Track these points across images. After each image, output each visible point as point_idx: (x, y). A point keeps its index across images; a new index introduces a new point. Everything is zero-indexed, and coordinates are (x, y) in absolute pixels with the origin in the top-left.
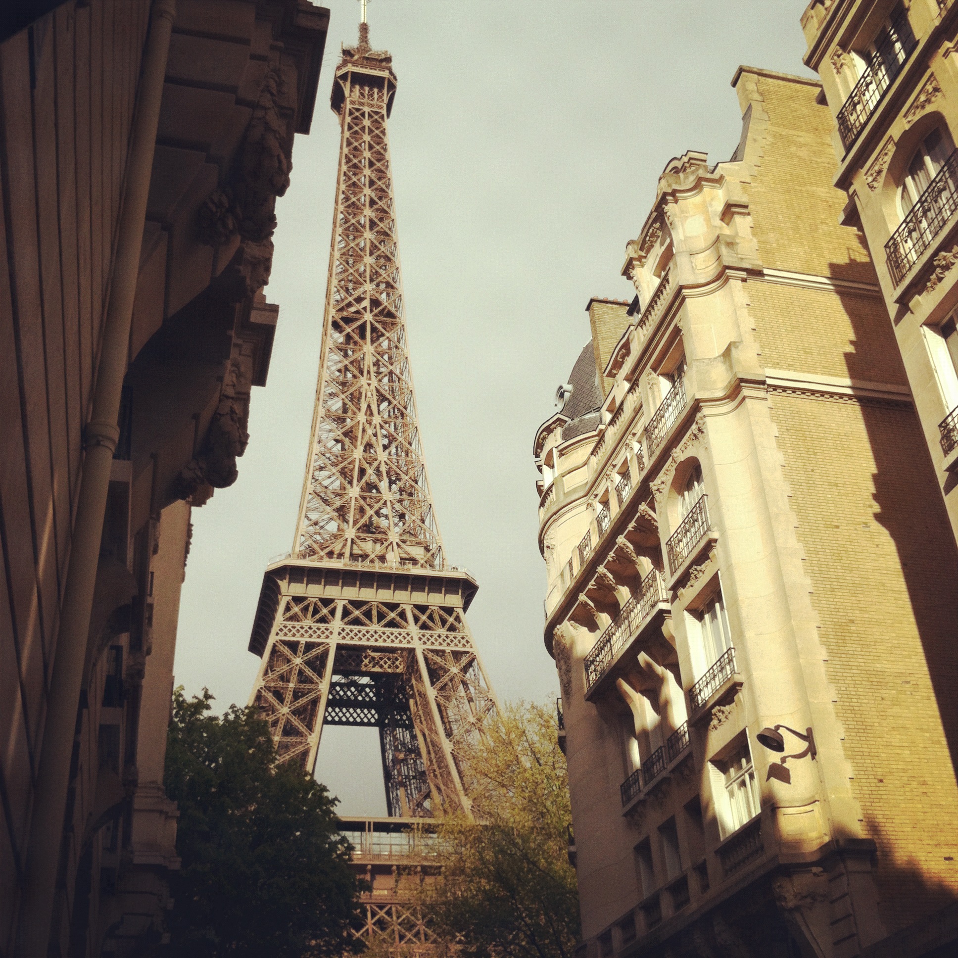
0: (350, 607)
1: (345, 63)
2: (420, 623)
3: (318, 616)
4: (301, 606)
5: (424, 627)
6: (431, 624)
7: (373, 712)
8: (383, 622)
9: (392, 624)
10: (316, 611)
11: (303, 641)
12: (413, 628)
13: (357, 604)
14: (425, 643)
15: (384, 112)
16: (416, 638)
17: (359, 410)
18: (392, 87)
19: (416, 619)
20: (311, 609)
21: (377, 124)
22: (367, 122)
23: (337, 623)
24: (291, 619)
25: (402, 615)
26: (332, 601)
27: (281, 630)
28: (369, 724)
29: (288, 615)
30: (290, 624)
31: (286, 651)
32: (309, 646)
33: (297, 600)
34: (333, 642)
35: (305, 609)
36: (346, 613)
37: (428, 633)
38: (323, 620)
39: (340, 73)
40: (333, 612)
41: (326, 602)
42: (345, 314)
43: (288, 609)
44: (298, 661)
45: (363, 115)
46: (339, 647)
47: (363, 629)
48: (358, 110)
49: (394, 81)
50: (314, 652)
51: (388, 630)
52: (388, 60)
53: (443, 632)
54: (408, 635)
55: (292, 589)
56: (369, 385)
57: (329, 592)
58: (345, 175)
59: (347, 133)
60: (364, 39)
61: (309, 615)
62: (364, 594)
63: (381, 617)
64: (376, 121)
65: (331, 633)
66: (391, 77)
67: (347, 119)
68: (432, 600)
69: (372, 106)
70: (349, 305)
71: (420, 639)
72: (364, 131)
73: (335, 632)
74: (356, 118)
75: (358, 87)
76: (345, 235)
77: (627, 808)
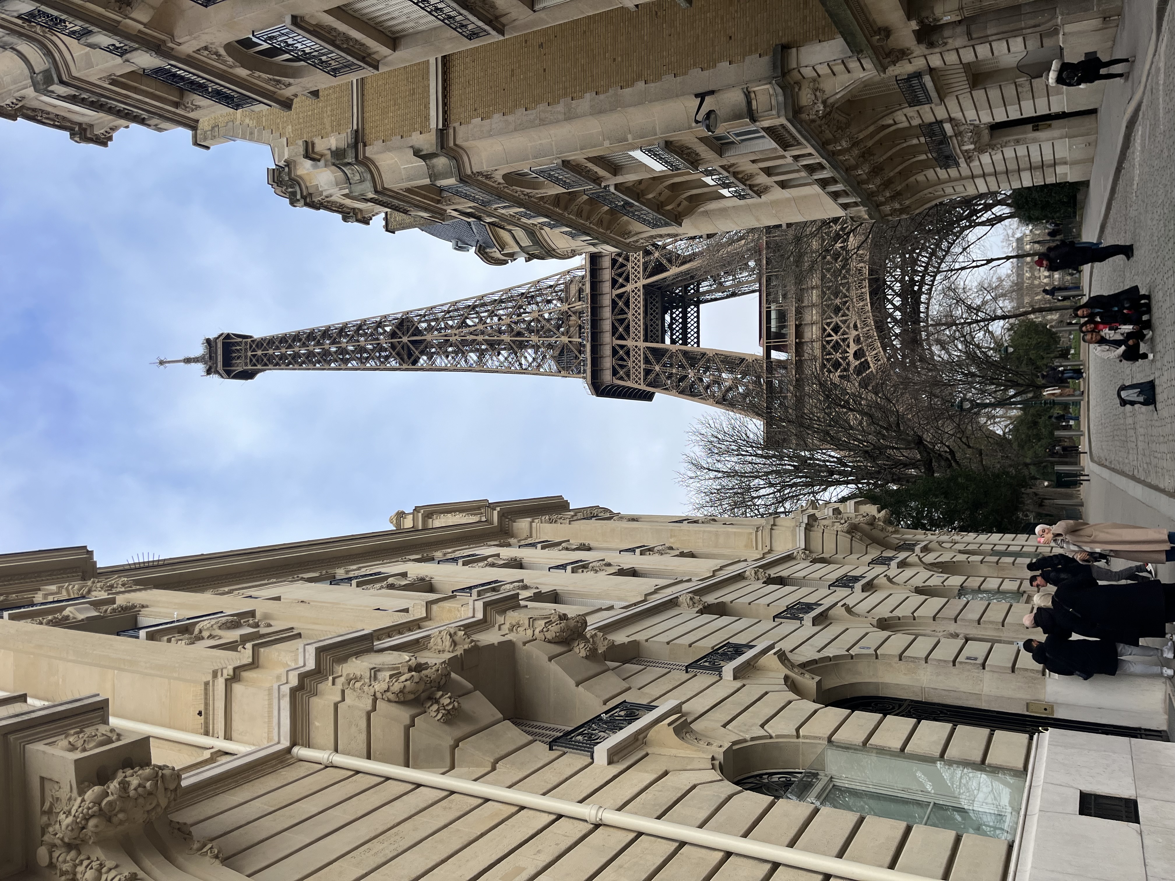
0: (616, 335)
1: (217, 372)
2: (625, 284)
3: (625, 357)
4: (619, 369)
5: (627, 279)
6: (625, 275)
7: (689, 310)
8: (627, 310)
9: (627, 303)
10: (622, 359)
11: (643, 366)
12: (629, 287)
13: (614, 330)
14: (639, 279)
15: (249, 340)
16: (637, 285)
17: (474, 340)
18: (228, 336)
19: (623, 286)
20: (620, 362)
21: (259, 345)
22: (259, 353)
23: (629, 343)
24: (628, 376)
25: (620, 296)
26: (613, 348)
27: (636, 382)
28: (698, 312)
29: (626, 378)
30: (632, 376)
31: (651, 377)
32: (647, 361)
33: (615, 373)
34: (642, 344)
35: (622, 367)
36: (621, 337)
37: (631, 276)
38: (628, 353)
39: (225, 375)
40: (622, 347)
41: (615, 352)
42: (406, 357)
43: (621, 378)
44: (657, 368)
45: (254, 356)
46: (645, 340)
47: (632, 324)
48: (251, 360)
49: (224, 336)
50: (651, 357)
51: (632, 306)
52: (208, 341)
53: (630, 265)
54: (633, 291)
55: (607, 377)
56: (455, 335)
57: (607, 351)
58: (301, 365)
59: (270, 366)
60: (196, 360)
61: (625, 363)
62: (607, 325)
63: (622, 312)
64: (257, 346)
65: (636, 347)
66: (222, 338)
67: (259, 367)
68: (607, 275)
69: (246, 349)
70: (398, 354)
71: (636, 282)
72: (266, 354)
73: (636, 344)
74: (257, 361)
75: (234, 362)
76: (347, 361)
77: (754, 195)
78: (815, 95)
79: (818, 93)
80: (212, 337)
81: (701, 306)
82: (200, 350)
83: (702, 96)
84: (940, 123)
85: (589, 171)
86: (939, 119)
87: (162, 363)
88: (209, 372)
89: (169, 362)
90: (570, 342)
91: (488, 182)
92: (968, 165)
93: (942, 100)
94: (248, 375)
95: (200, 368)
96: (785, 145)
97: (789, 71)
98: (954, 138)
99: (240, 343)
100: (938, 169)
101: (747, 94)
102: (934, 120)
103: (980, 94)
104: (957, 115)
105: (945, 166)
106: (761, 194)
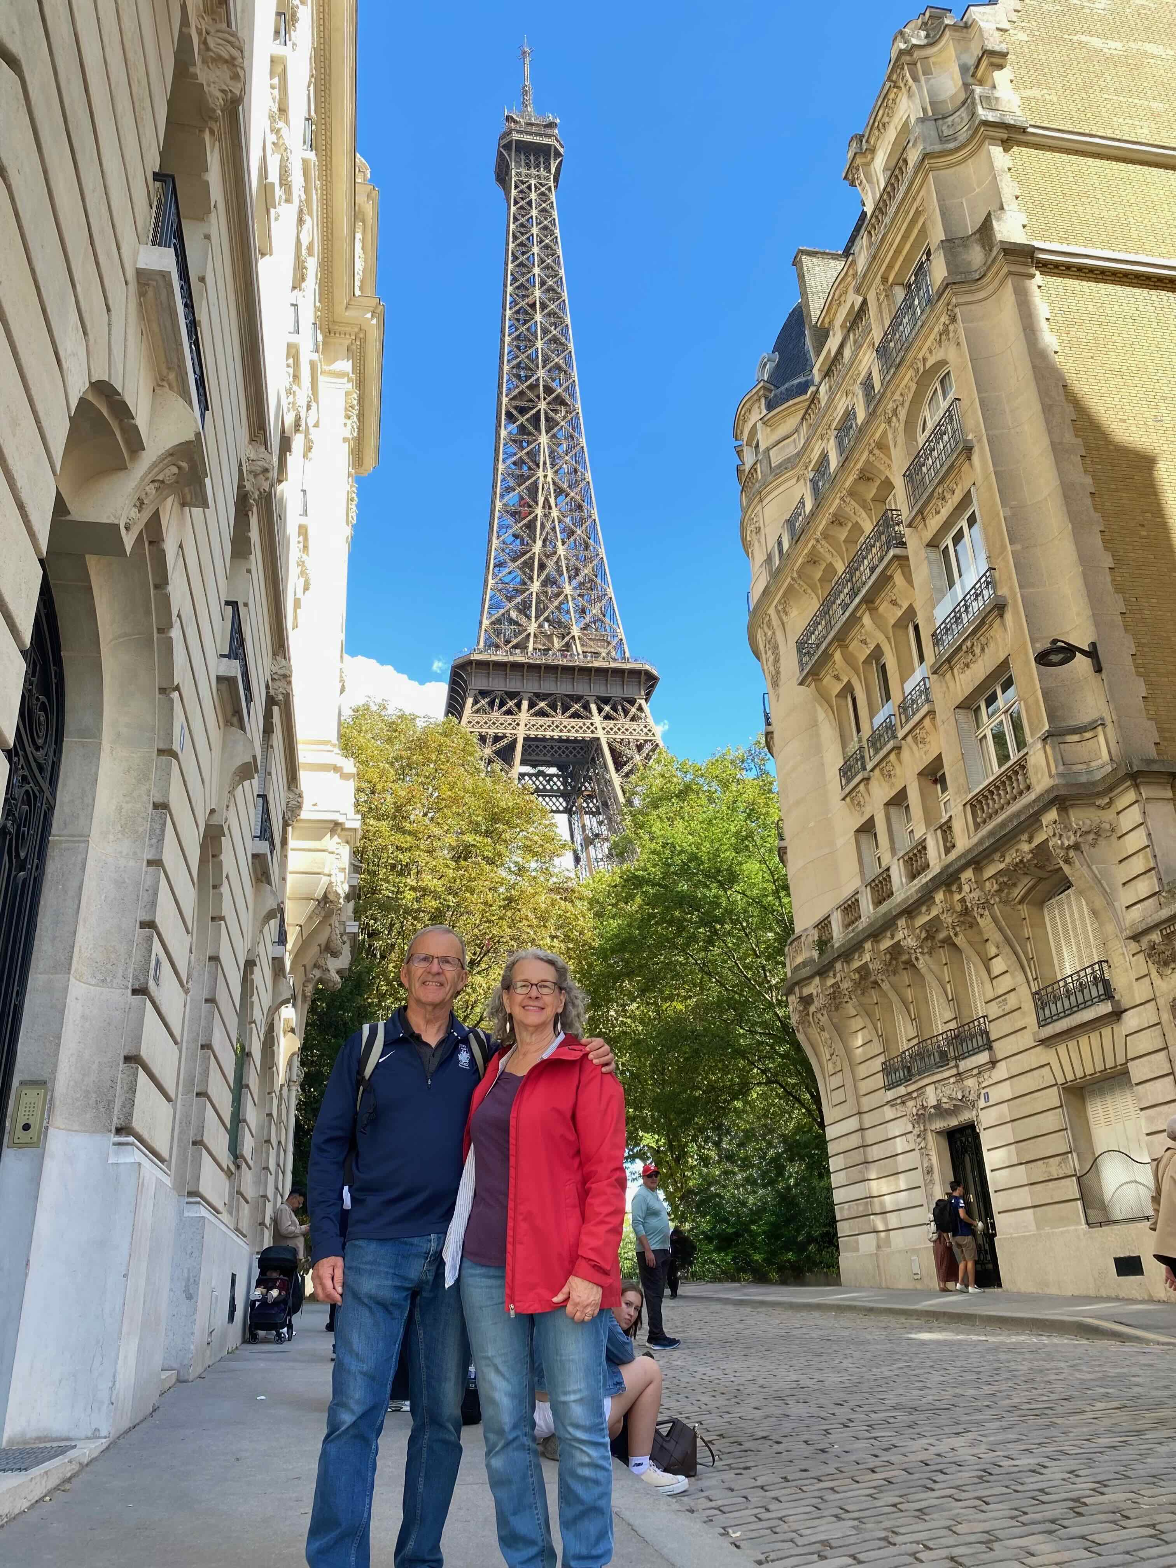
0: (534, 698)
1: (509, 131)
2: (603, 714)
3: (504, 709)
4: (488, 699)
5: (607, 717)
6: (614, 714)
7: (561, 800)
8: (567, 714)
9: (575, 715)
10: (502, 704)
11: (492, 732)
12: (597, 719)
13: (542, 696)
14: (608, 732)
15: (552, 184)
16: (600, 730)
17: (537, 504)
18: (558, 154)
19: (600, 710)
20: (497, 701)
21: (544, 197)
22: (533, 196)
23: (524, 715)
24: (477, 711)
25: (586, 706)
26: (518, 693)
27: (470, 722)
28: (558, 811)
29: (476, 707)
30: (477, 717)
32: (497, 739)
33: (483, 693)
34: (521, 733)
35: (491, 704)
36: (531, 705)
37: (611, 723)
38: (509, 712)
39: (504, 141)
40: (519, 705)
41: (512, 695)
42: (518, 403)
43: (475, 701)
44: (487, 751)
45: (529, 187)
46: (527, 739)
47: (549, 720)
48: (523, 183)
50: (502, 743)
51: (573, 722)
54: (592, 724)
55: (477, 682)
56: (545, 476)
57: (513, 685)
59: (513, 209)
61: (496, 708)
62: (548, 686)
63: (565, 708)
64: (543, 194)
65: (518, 724)
67: (514, 192)
68: (615, 691)
69: (538, 177)
70: (521, 393)
71: (604, 729)
72: (531, 206)
73: (522, 724)
74: (522, 191)
75: (523, 157)
77: (847, 790)
78: (1089, 832)
79: (1091, 836)
81: (565, 816)
83: (1092, 653)
84: (989, 1046)
85: (944, 498)
86: (995, 1045)
90: (529, 634)
91: (932, 337)
92: (888, 1102)
93: (1045, 1042)
94: (502, 175)
96: (976, 804)
97: (1136, 786)
98: (954, 1071)
99: (548, 168)
100: (882, 1059)
101: (1092, 727)
102: (992, 1038)
103: (1052, 1097)
104: (1001, 1071)
105: (887, 1069)
106: (848, 799)
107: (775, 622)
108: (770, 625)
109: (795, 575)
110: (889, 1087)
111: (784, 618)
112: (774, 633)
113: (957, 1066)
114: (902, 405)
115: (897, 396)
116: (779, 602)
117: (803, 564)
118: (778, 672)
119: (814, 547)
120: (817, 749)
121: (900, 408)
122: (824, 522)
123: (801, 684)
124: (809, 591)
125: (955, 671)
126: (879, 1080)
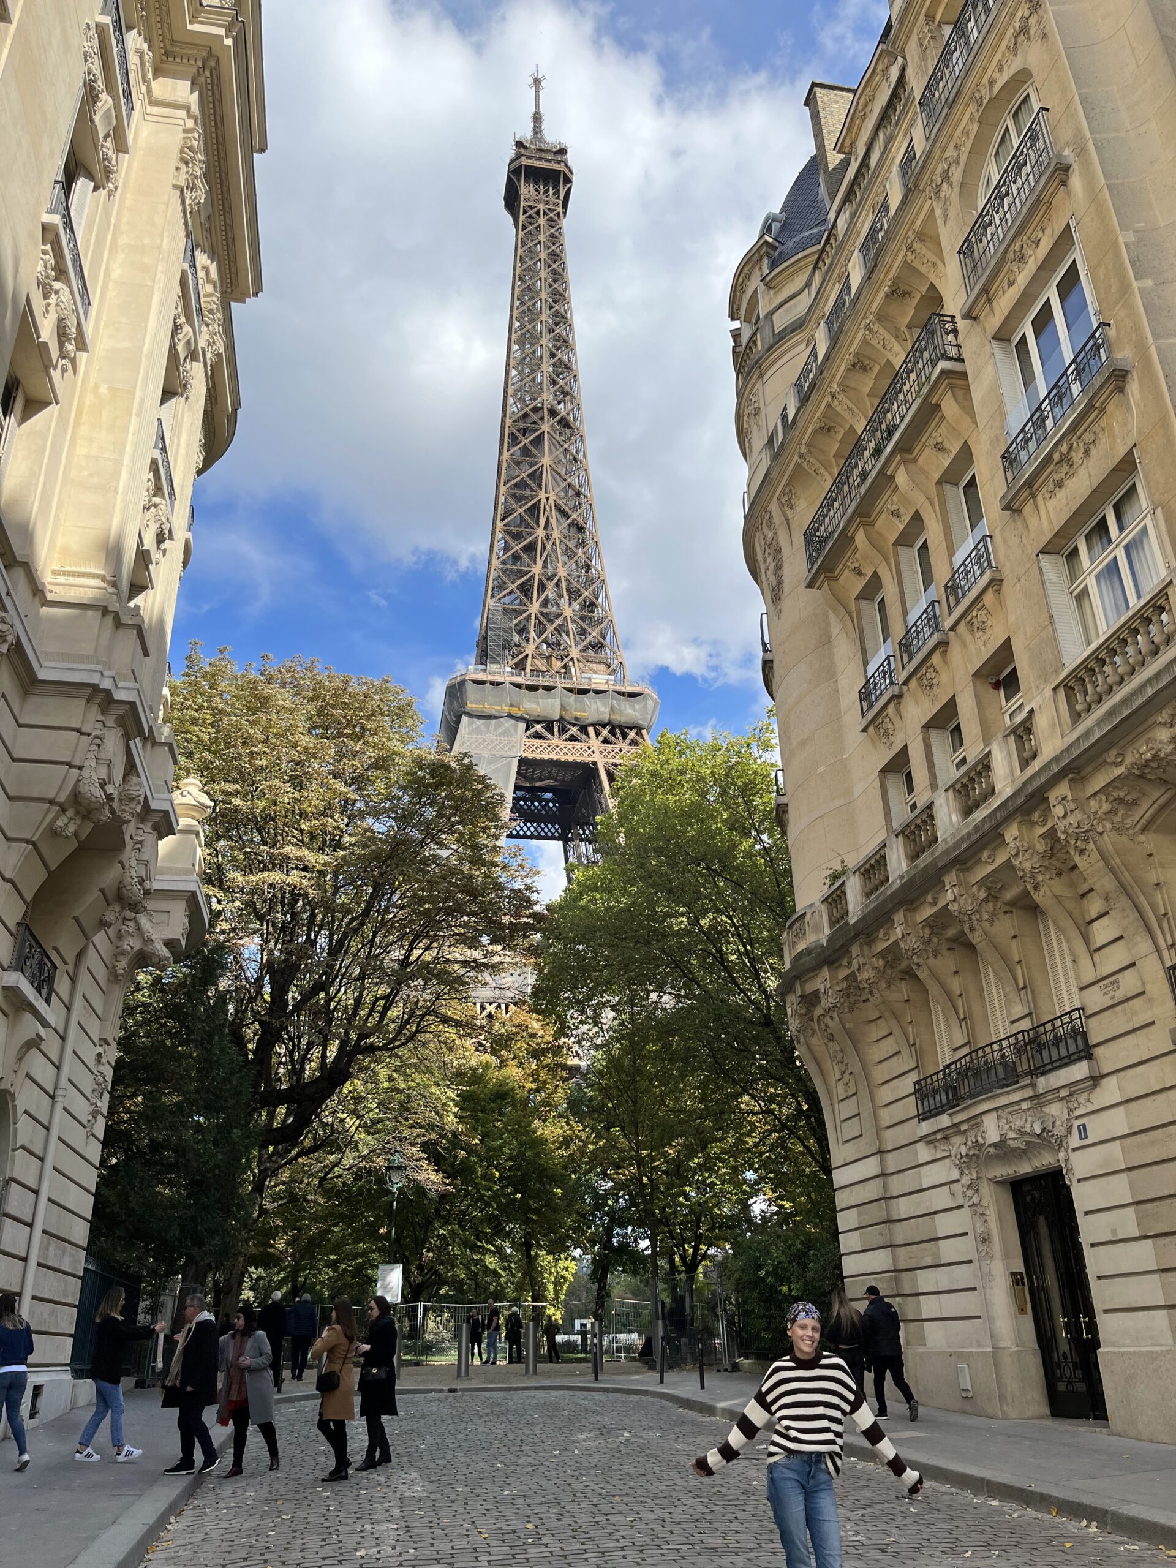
1: (519, 156)
2: (601, 738)
5: (606, 741)
6: (612, 738)
7: (557, 826)
8: (564, 737)
9: (573, 738)
12: (595, 743)
14: (605, 757)
15: (560, 210)
16: (597, 754)
17: (538, 525)
18: (568, 180)
19: (598, 734)
21: (552, 223)
22: (542, 221)
28: (553, 838)
37: (610, 747)
39: (514, 166)
42: (521, 425)
45: (538, 213)
47: (545, 743)
48: (532, 208)
49: (569, 174)
51: (569, 744)
52: (563, 151)
53: (625, 746)
54: (589, 748)
56: (547, 499)
58: (520, 279)
59: (521, 234)
60: (537, 130)
63: (563, 730)
64: (551, 219)
66: (567, 171)
67: (522, 218)
69: (547, 203)
70: (526, 415)
71: (601, 752)
72: (539, 231)
74: (530, 217)
75: (532, 182)
76: (521, 343)
77: (870, 715)
80: (570, 157)
81: (561, 843)
82: (552, 136)
85: (1022, 259)
86: (1099, 1052)
87: (537, 82)
88: (519, 144)
89: (537, 92)
90: (527, 656)
91: (1003, 45)
92: (921, 1139)
94: (511, 200)
95: (526, 133)
96: (1073, 684)
98: (1029, 1093)
99: (556, 193)
100: (914, 1077)
102: (1094, 1041)
104: (1110, 1091)
105: (921, 1092)
106: (871, 729)
107: (777, 519)
108: (770, 524)
109: (803, 450)
110: (923, 1117)
111: (789, 513)
112: (775, 533)
113: (1033, 1085)
114: (957, 161)
115: (951, 152)
116: (783, 492)
117: (815, 432)
118: (780, 582)
119: (829, 406)
120: (829, 672)
121: (953, 168)
122: (843, 368)
123: (810, 586)
124: (822, 470)
125: (1039, 498)
126: (910, 1106)
